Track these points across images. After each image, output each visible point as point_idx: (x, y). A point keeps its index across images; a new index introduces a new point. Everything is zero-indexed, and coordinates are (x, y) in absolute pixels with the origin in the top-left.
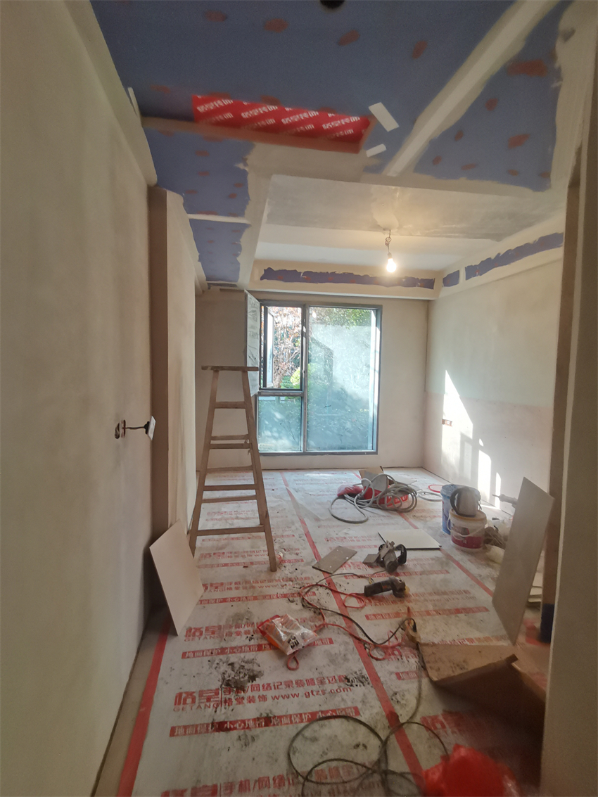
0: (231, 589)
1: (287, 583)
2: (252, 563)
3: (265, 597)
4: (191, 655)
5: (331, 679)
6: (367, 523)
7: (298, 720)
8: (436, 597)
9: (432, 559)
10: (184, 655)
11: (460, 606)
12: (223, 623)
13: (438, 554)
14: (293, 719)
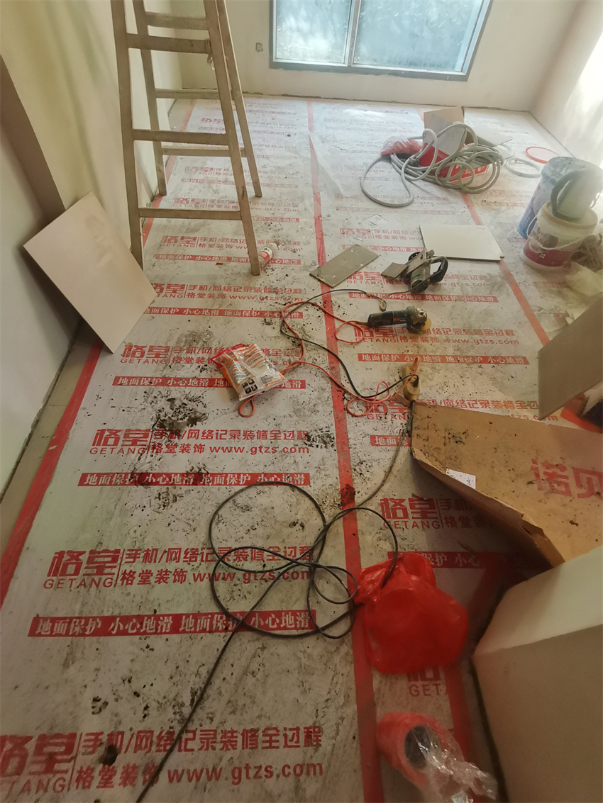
0: (192, 295)
1: (269, 295)
2: (229, 259)
3: (234, 313)
4: (125, 381)
5: (288, 435)
6: (409, 208)
7: (233, 481)
8: (464, 337)
9: (482, 277)
10: (116, 381)
11: (491, 353)
12: (172, 344)
13: (494, 270)
14: (228, 479)
